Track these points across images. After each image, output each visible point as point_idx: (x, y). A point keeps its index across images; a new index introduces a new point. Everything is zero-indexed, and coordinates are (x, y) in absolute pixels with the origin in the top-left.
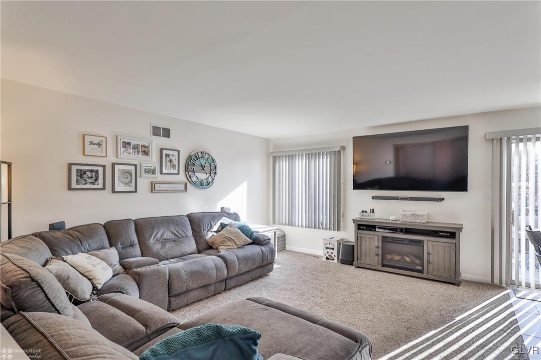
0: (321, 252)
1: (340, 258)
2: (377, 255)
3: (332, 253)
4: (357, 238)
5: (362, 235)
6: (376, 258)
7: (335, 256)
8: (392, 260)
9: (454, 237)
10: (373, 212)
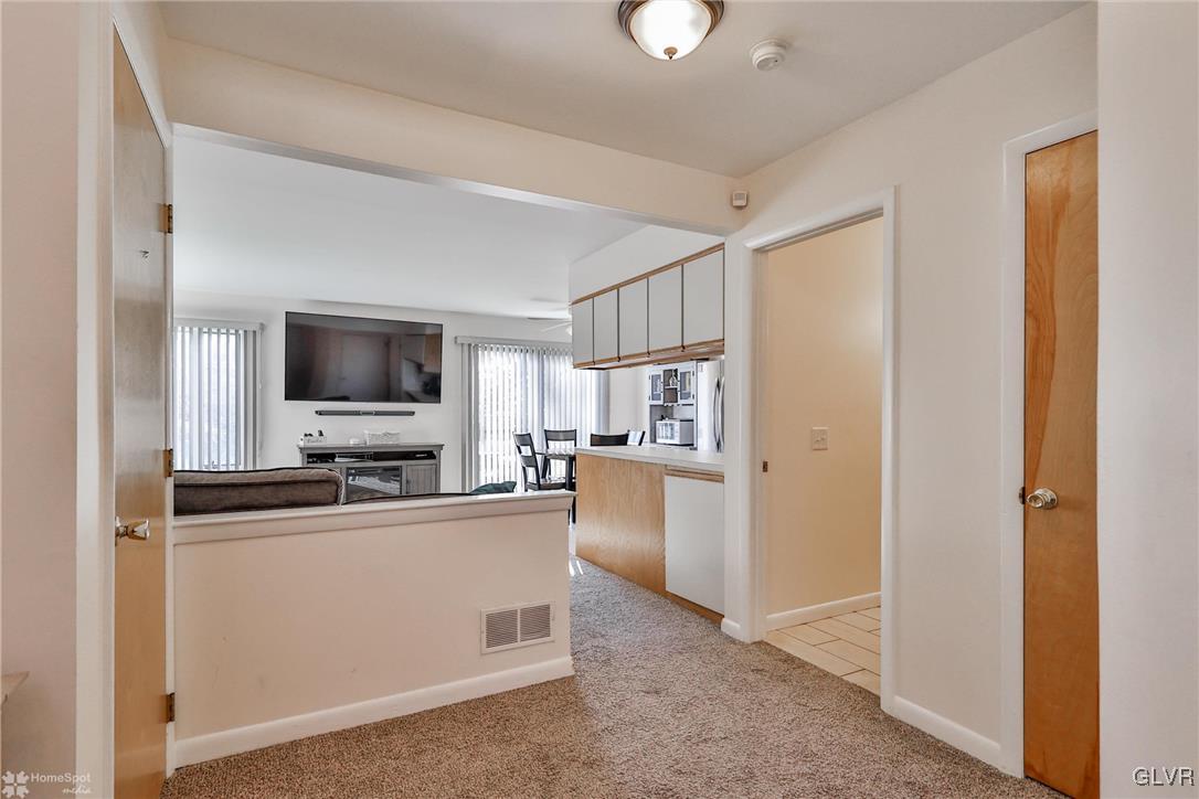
9: (434, 457)
10: (321, 434)
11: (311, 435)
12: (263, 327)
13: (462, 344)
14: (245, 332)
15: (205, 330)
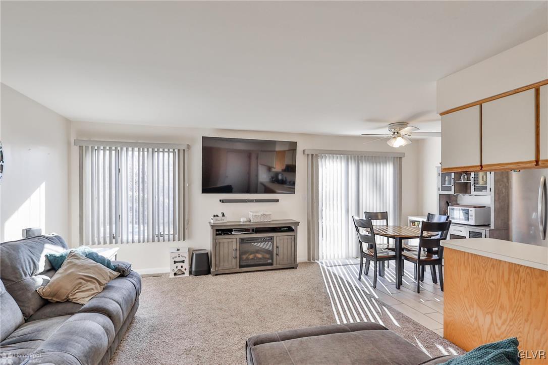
0: (167, 268)
1: (193, 269)
2: (235, 258)
3: (182, 267)
4: (216, 245)
5: (220, 241)
6: (234, 260)
7: (185, 269)
8: (247, 259)
9: (293, 230)
10: (223, 215)
11: (217, 216)
12: (189, 147)
13: (308, 155)
14: (179, 150)
15: (156, 150)
